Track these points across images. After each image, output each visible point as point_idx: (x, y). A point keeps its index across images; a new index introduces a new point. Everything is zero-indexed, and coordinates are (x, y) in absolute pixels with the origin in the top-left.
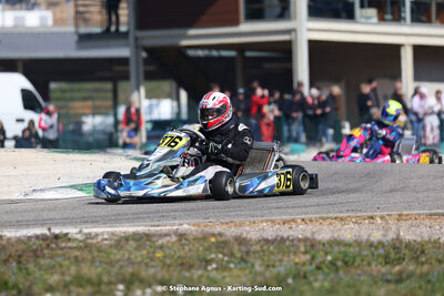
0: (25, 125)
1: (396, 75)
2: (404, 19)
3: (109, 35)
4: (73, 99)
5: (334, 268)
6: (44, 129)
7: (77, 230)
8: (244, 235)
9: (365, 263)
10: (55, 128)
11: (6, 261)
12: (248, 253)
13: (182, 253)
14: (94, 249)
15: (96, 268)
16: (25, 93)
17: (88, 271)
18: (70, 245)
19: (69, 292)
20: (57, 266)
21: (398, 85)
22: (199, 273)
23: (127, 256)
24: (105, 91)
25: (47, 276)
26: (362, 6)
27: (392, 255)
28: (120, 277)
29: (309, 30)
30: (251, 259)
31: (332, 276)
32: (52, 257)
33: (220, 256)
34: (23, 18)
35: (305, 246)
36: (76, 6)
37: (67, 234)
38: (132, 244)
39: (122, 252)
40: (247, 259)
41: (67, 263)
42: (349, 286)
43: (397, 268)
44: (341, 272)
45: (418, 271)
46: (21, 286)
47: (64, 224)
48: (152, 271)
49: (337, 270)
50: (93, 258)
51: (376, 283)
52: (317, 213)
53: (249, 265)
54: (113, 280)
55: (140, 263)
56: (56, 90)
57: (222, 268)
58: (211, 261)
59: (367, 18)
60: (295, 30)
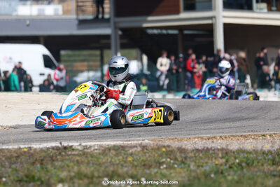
0: (45, 77)
3: (98, 20)
4: (75, 61)
5: (240, 167)
6: (57, 80)
7: (78, 144)
8: (184, 147)
9: (260, 164)
10: (64, 79)
11: (33, 163)
12: (186, 158)
13: (144, 158)
14: (89, 156)
15: (90, 167)
16: (45, 57)
17: (85, 169)
18: (73, 153)
19: (73, 183)
20: (66, 166)
22: (155, 170)
23: (109, 160)
24: (96, 56)
25: (59, 173)
26: (257, 2)
27: (277, 159)
28: (106, 173)
29: (224, 17)
30: (188, 162)
31: (239, 172)
32: (62, 161)
33: (169, 160)
34: (43, 10)
35: (222, 154)
36: (77, 2)
37: (72, 146)
38: (112, 151)
39: (106, 158)
40: (186, 162)
41: (72, 164)
42: (249, 179)
44: (245, 170)
46: (43, 179)
47: (70, 140)
48: (125, 169)
49: (242, 168)
50: (88, 161)
51: (267, 177)
52: (229, 132)
53: (186, 166)
54: (101, 175)
55: (117, 164)
56: (64, 56)
57: (170, 167)
58: (163, 163)
59: (261, 9)
60: (215, 17)
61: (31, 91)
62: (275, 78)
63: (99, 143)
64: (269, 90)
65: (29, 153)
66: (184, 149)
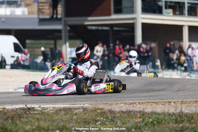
0: (15, 59)
1: (181, 39)
2: (185, 14)
3: (53, 19)
4: (36, 48)
6: (23, 61)
7: (38, 106)
8: (113, 109)
9: (166, 122)
10: (28, 60)
11: (7, 119)
12: (114, 117)
13: (85, 117)
14: (46, 115)
15: (47, 123)
16: (15, 44)
17: (43, 124)
20: (29, 122)
21: (182, 43)
22: (93, 126)
23: (60, 118)
24: (51, 44)
25: (25, 126)
26: (166, 8)
27: (179, 119)
28: (58, 127)
29: (142, 18)
30: (116, 120)
31: (152, 128)
32: (27, 118)
33: (102, 118)
34: (15, 11)
35: (140, 115)
36: (38, 6)
37: (34, 108)
38: (62, 112)
39: (58, 116)
40: (114, 120)
41: (34, 120)
43: (181, 125)
44: (156, 126)
45: (190, 127)
46: (13, 131)
47: (32, 103)
48: (72, 125)
49: (154, 125)
50: (45, 118)
52: (145, 100)
53: (115, 123)
54: (54, 128)
55: (66, 121)
58: (98, 120)
59: (168, 13)
60: (135, 18)
61: (5, 68)
62: (177, 62)
63: (53, 106)
64: (173, 71)
65: (3, 112)
66: (113, 111)
